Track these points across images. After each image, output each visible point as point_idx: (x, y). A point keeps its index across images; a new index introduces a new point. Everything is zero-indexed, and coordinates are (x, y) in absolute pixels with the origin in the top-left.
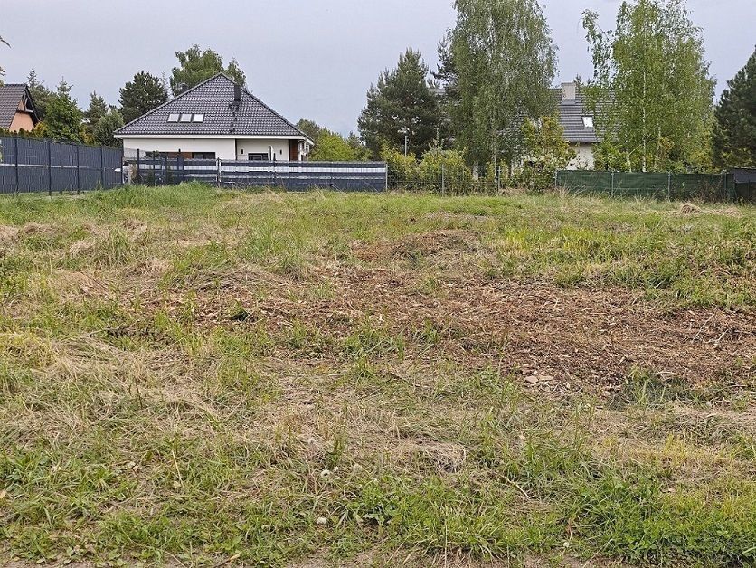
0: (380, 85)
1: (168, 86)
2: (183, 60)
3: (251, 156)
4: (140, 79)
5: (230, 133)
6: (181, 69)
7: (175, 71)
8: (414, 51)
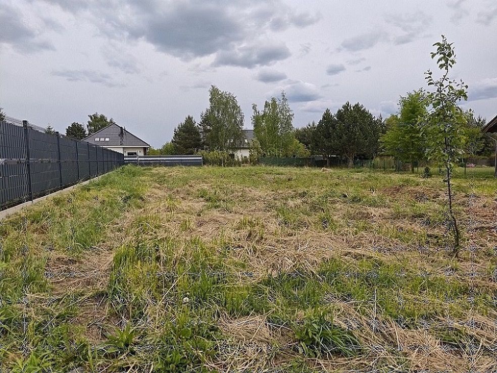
0: (179, 128)
1: (86, 128)
2: (91, 118)
3: (129, 154)
4: (74, 125)
5: (121, 145)
6: (91, 121)
7: (89, 122)
8: (191, 116)
